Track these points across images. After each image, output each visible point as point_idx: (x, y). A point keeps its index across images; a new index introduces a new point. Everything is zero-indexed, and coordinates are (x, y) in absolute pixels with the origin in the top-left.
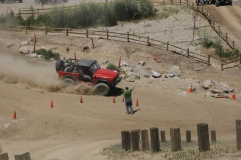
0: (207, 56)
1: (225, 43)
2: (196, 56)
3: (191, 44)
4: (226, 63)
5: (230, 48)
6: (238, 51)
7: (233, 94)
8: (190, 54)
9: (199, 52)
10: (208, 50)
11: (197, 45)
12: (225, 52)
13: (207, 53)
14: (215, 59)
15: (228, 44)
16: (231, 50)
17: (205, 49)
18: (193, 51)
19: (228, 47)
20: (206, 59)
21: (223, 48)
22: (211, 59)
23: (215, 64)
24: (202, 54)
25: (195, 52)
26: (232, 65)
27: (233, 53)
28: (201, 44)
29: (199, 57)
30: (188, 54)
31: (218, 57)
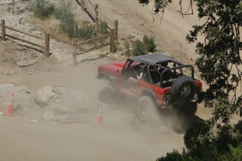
0: (44, 36)
1: (79, 8)
2: (20, 35)
3: (9, 10)
4: (83, 51)
5: (90, 19)
6: (106, 26)
7: (99, 115)
8: (8, 32)
9: (27, 28)
10: (46, 22)
11: (22, 11)
12: (79, 27)
13: (42, 30)
14: (59, 41)
15: (85, 10)
16: (93, 23)
17: (38, 20)
18: (13, 25)
19: (85, 17)
20: (42, 42)
21: (77, 19)
22: (52, 41)
23: (61, 52)
24: (34, 33)
25: (19, 27)
26: (95, 53)
27: (96, 29)
28: (31, 10)
29: (27, 38)
30: (4, 31)
31: (67, 38)
